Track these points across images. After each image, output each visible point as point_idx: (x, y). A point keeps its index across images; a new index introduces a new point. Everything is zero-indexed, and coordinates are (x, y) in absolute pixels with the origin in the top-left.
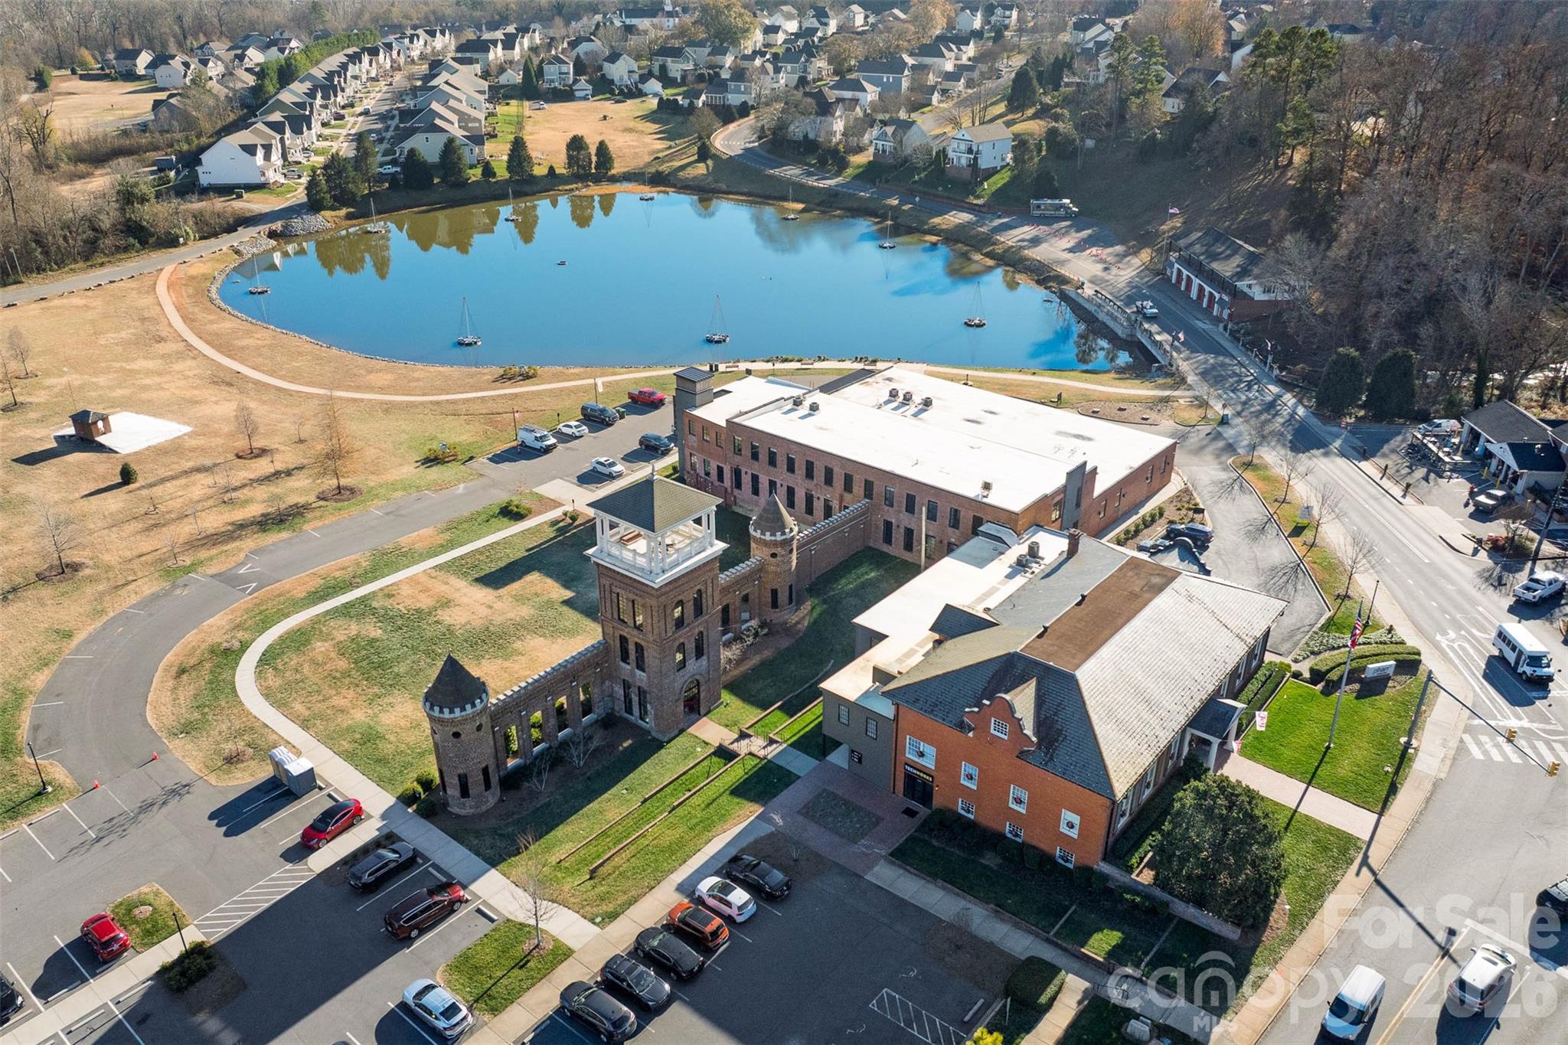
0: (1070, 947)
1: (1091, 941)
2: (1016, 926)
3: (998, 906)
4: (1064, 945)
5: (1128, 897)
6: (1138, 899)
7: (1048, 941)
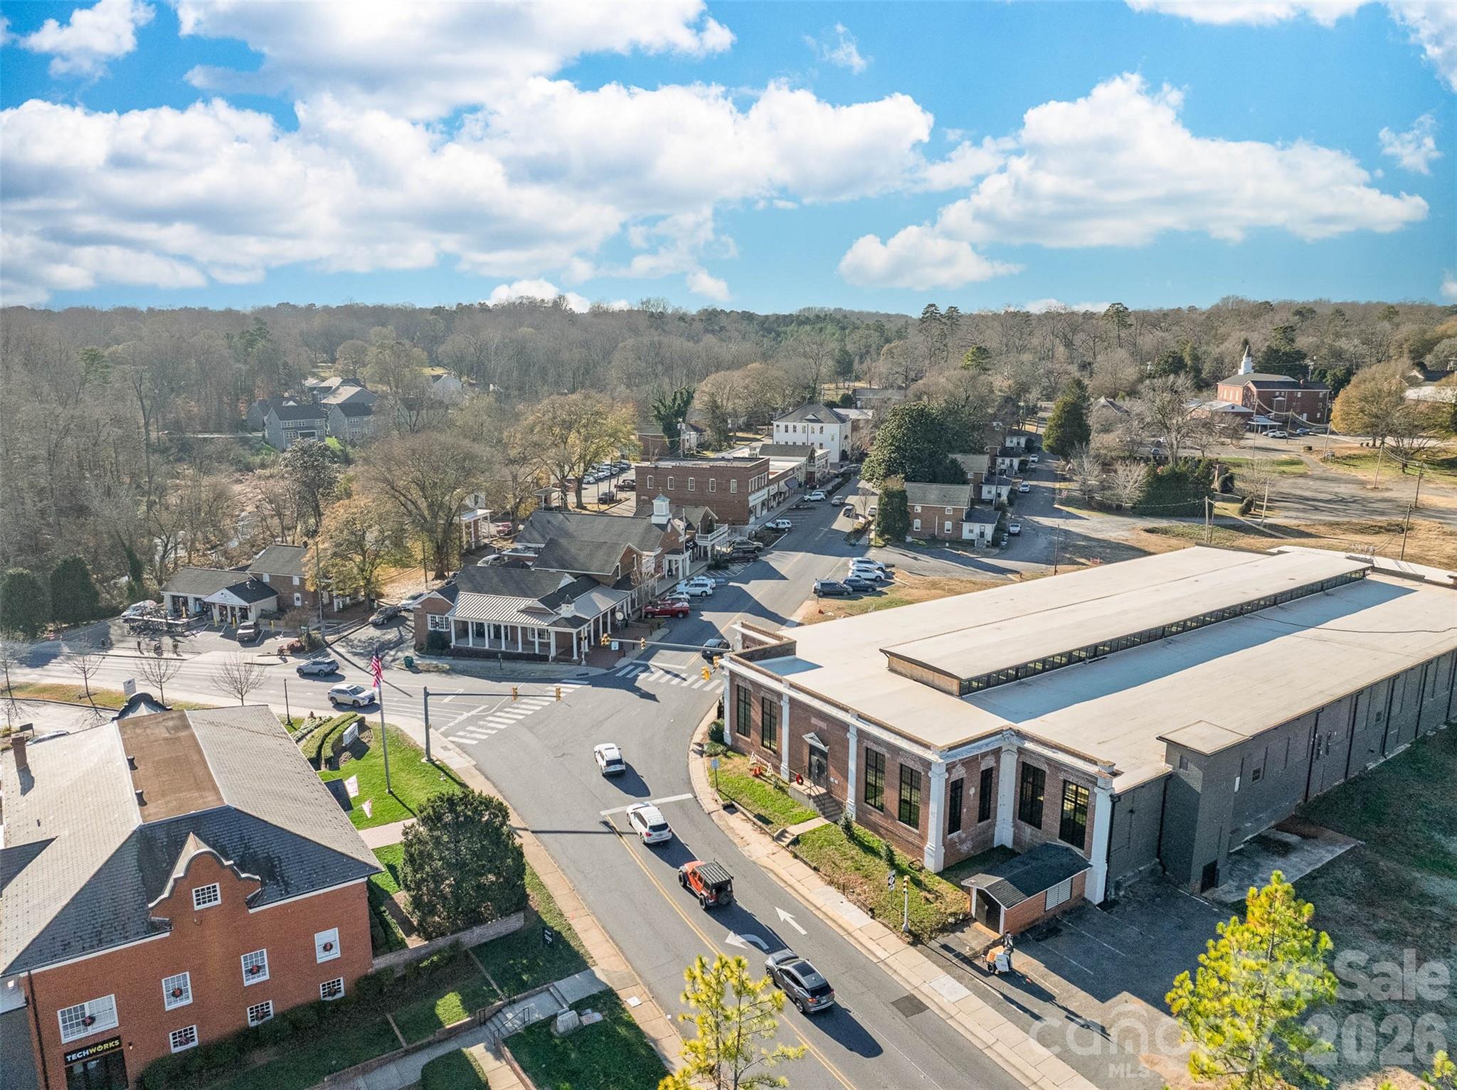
0: (431, 1038)
1: (442, 1018)
2: (365, 1072)
3: (330, 1073)
4: (425, 1041)
5: (425, 963)
6: (435, 958)
7: (407, 1053)
